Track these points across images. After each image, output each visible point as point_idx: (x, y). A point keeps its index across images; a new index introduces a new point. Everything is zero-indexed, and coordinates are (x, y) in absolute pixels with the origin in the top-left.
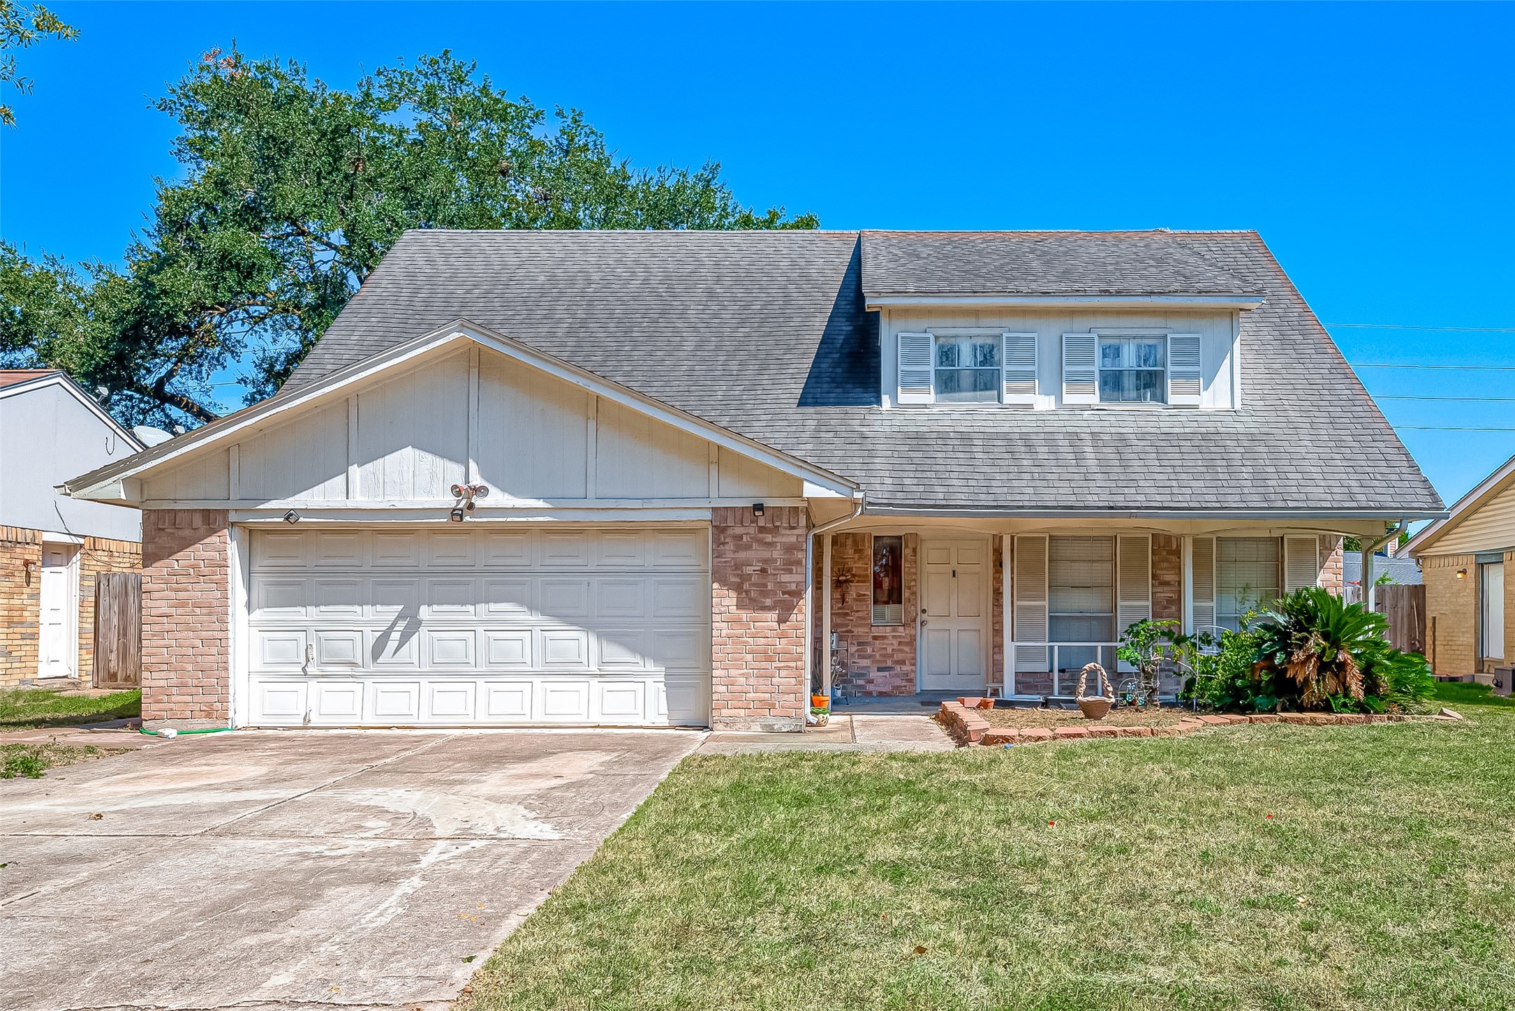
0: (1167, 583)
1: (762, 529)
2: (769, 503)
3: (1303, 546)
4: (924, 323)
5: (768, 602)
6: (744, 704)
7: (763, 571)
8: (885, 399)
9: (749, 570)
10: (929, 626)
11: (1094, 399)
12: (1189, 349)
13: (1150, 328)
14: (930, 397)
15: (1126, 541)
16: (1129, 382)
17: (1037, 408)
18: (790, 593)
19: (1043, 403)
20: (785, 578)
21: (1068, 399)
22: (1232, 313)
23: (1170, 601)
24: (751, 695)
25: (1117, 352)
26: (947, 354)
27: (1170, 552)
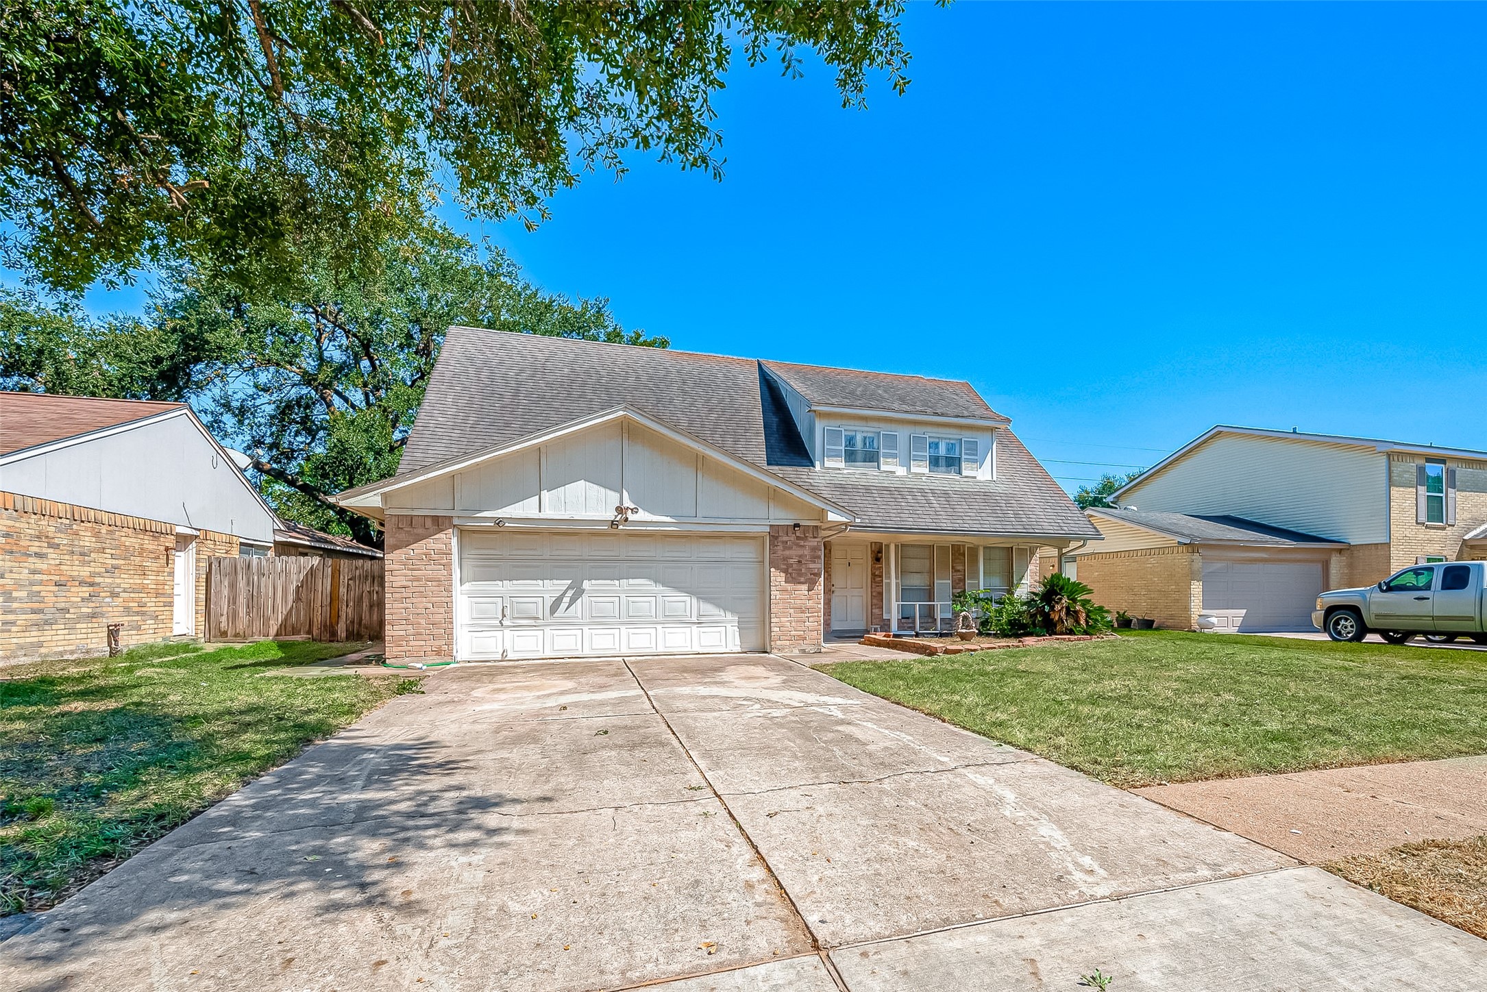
0: (959, 571)
1: (798, 538)
2: (802, 523)
3: (1022, 551)
4: (839, 422)
5: (802, 579)
6: (789, 638)
7: (799, 562)
8: (817, 464)
9: (791, 561)
10: (835, 594)
11: (926, 471)
12: (973, 448)
13: (954, 434)
14: (842, 465)
15: (940, 548)
16: (942, 462)
17: (897, 474)
18: (814, 574)
19: (901, 471)
20: (812, 566)
21: (913, 470)
22: (992, 429)
23: (960, 580)
24: (793, 633)
25: (937, 445)
26: (850, 441)
27: (960, 554)
